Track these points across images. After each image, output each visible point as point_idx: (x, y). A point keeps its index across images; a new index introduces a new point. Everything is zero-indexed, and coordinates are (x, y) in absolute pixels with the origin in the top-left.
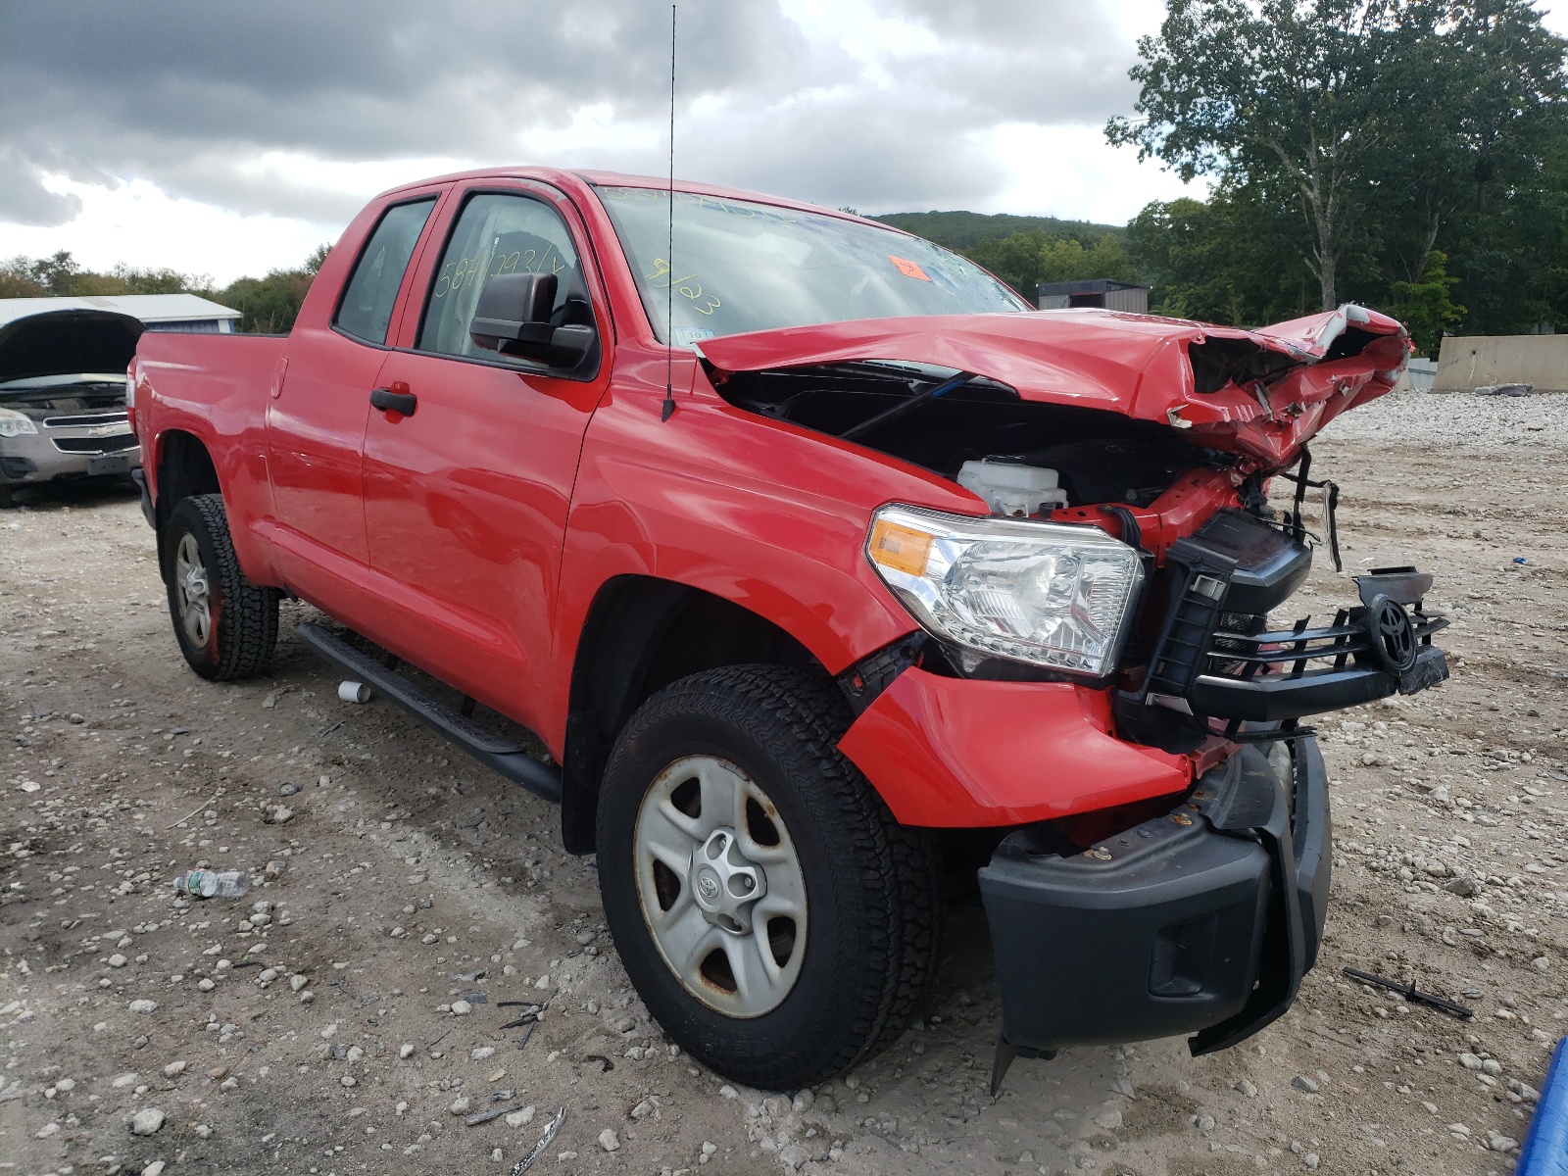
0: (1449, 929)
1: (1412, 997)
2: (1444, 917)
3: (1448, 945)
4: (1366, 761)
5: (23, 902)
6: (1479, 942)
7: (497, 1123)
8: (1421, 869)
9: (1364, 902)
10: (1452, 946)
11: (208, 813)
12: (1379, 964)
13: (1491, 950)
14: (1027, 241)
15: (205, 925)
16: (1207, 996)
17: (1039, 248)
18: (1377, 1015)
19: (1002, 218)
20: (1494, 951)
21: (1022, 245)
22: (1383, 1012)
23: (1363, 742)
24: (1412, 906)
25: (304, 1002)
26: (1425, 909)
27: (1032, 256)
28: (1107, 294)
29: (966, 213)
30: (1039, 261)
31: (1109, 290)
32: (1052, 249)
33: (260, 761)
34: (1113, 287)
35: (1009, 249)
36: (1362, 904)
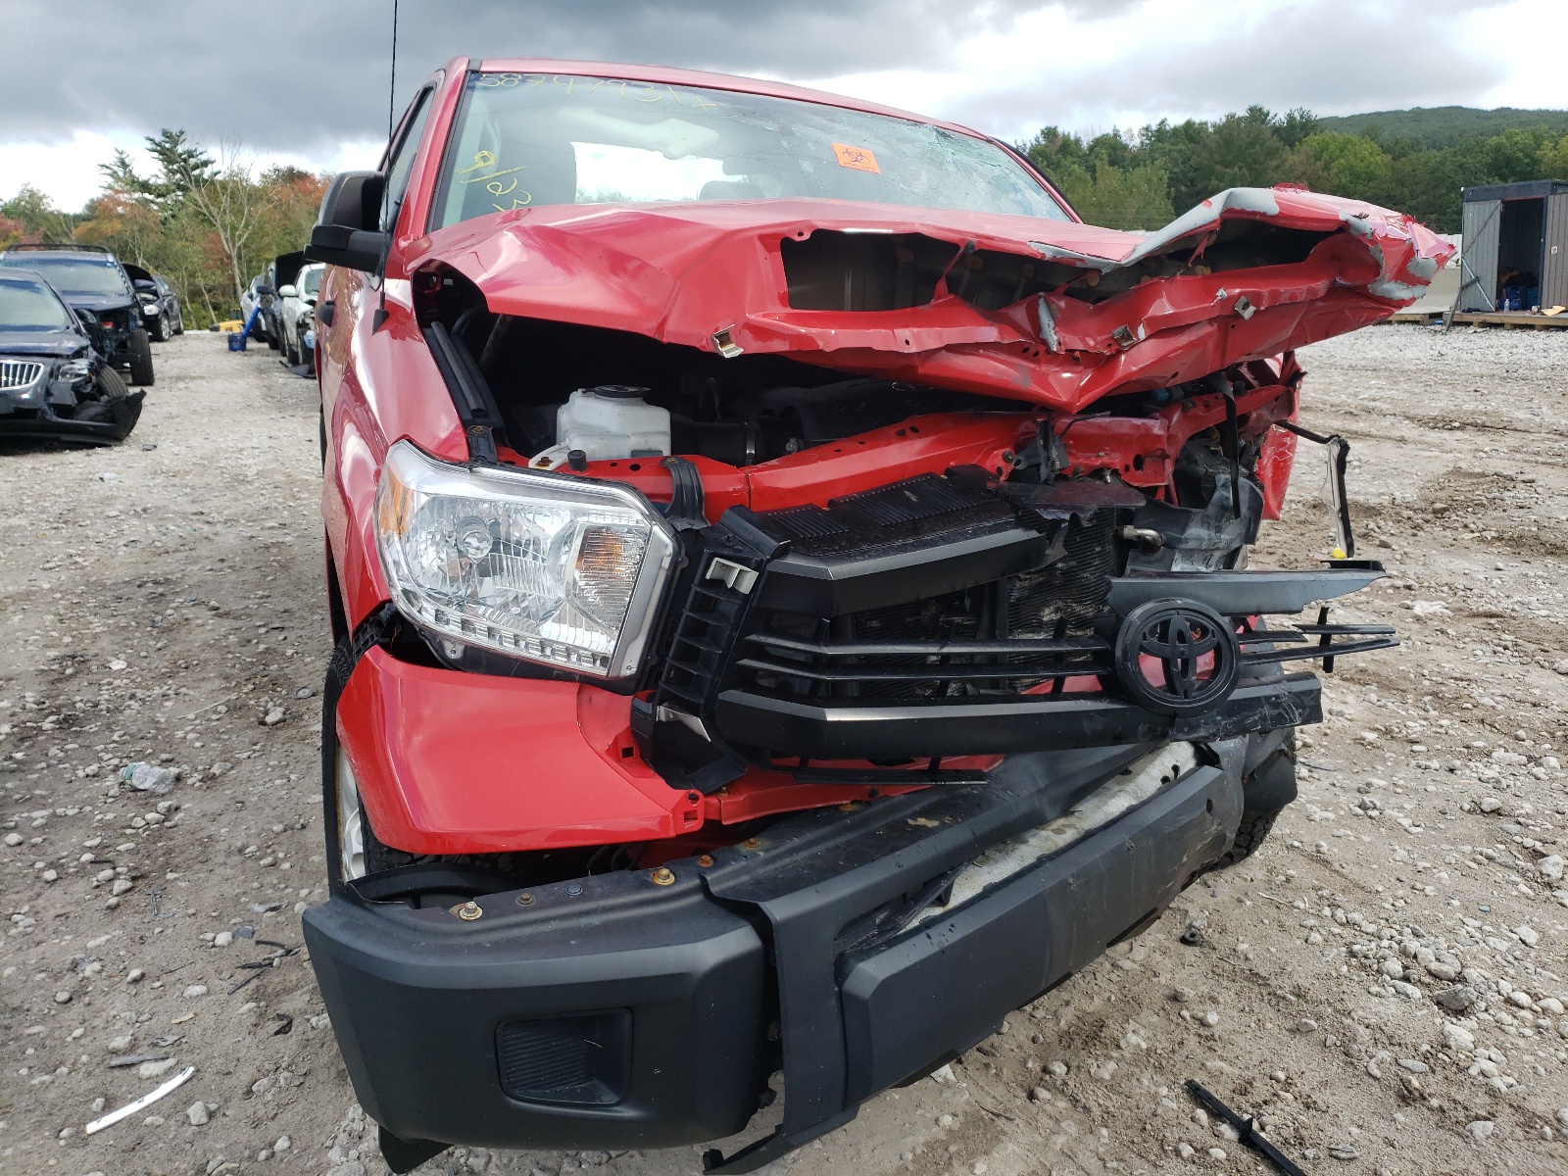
0: (1384, 1054)
1: (1248, 1138)
2: (1390, 1038)
3: (1370, 1075)
4: (1484, 807)
5: (12, 771)
6: (1410, 1082)
7: (134, 1070)
8: (1423, 964)
9: (1298, 996)
10: (1375, 1078)
11: (220, 708)
12: (1251, 1084)
13: (1422, 1095)
14: (1524, 138)
15: (110, 816)
16: (627, 1113)
17: (1538, 146)
18: (1178, 1153)
19: (1504, 113)
20: (1425, 1099)
21: (1516, 143)
22: (1187, 1150)
23: (1498, 781)
24: (1358, 1014)
25: (108, 908)
26: (1373, 1021)
27: (1527, 156)
28: (1551, 198)
29: (1459, 108)
30: (1535, 162)
31: (1554, 192)
32: (1555, 148)
33: (312, 662)
34: (1560, 190)
35: (1498, 149)
36: (1293, 998)
